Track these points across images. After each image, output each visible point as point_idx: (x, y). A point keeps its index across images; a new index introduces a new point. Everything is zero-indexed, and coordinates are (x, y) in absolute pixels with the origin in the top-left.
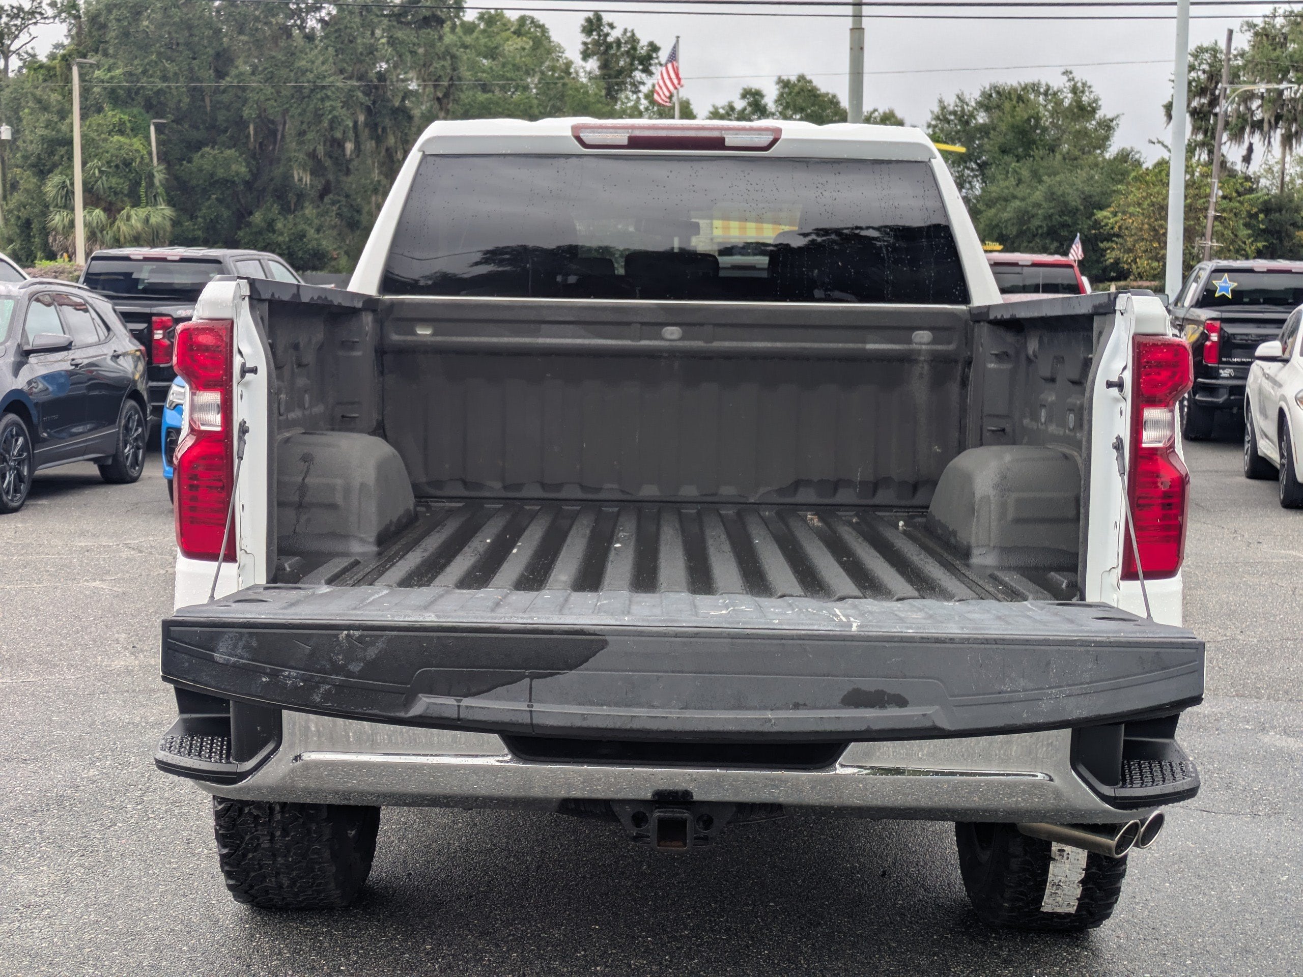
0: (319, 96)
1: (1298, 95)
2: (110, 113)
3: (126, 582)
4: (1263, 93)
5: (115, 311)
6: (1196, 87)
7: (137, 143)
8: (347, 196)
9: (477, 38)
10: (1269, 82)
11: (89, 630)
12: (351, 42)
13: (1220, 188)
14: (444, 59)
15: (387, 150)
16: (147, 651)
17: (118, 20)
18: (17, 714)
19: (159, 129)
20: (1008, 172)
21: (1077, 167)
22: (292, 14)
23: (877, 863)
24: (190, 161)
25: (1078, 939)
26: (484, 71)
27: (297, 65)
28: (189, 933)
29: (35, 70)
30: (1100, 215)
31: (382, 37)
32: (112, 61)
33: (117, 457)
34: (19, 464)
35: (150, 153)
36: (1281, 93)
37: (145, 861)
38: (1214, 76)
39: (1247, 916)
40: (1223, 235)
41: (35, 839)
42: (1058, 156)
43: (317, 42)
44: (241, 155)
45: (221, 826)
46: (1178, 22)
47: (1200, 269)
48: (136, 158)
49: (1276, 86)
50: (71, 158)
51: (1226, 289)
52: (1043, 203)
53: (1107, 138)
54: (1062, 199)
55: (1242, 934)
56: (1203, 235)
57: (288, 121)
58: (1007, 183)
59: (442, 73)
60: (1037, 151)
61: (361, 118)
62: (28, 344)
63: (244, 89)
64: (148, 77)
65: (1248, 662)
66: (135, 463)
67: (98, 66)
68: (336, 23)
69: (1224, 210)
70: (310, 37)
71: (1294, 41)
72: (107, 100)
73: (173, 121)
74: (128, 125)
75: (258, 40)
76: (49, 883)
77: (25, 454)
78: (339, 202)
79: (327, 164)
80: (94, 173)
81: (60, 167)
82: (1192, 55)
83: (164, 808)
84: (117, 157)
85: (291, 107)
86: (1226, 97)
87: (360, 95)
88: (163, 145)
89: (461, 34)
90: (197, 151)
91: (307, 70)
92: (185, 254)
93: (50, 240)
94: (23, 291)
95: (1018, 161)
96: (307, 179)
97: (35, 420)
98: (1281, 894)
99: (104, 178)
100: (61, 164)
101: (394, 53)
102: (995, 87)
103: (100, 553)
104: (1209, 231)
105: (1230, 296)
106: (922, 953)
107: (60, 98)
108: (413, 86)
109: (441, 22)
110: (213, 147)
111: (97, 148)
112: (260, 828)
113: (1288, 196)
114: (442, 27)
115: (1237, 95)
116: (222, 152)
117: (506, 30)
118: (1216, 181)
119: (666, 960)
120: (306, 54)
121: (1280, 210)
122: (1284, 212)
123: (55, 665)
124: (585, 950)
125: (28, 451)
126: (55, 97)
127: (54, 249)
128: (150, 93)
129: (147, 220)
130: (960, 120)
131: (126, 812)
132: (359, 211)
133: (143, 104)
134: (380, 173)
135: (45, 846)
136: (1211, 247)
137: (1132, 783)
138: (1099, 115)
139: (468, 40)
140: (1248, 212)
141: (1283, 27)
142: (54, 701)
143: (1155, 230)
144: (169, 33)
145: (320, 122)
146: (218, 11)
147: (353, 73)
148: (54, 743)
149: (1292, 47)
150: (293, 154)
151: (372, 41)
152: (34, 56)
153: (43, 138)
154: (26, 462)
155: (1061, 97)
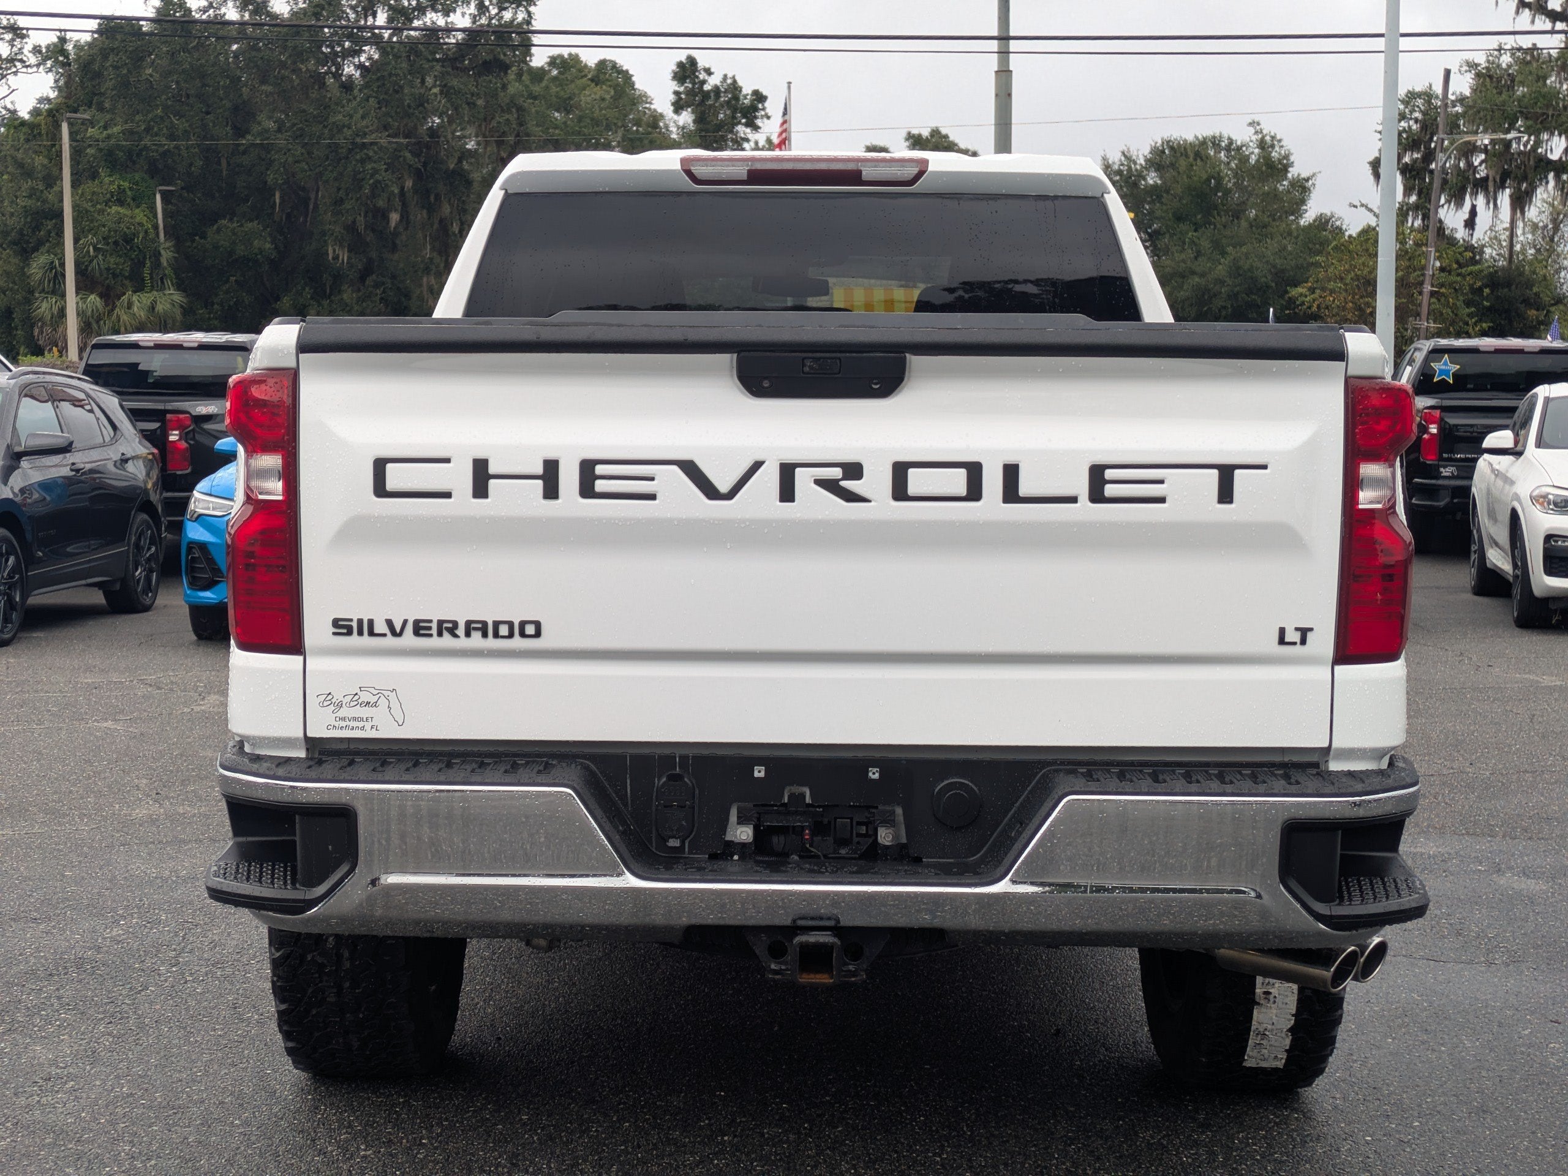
0: (358, 157)
1: (1529, 147)
2: (107, 180)
3: (144, 722)
4: (1486, 146)
5: (122, 407)
6: (1407, 138)
7: (140, 215)
8: (394, 277)
9: (547, 87)
10: (1494, 131)
11: (102, 776)
12: (397, 92)
13: (1439, 258)
14: (509, 111)
15: (441, 221)
16: (173, 798)
17: (116, 68)
18: (22, 869)
19: (166, 199)
20: (1184, 243)
21: (1266, 236)
22: (325, 60)
23: (1049, 1021)
24: (203, 236)
25: (1286, 1100)
26: (556, 128)
27: (331, 120)
28: (241, 1105)
29: (15, 128)
30: (1294, 292)
31: (434, 86)
32: (108, 116)
33: (126, 581)
34: (9, 588)
35: (156, 227)
36: (1508, 144)
37: (185, 1028)
38: (1428, 126)
39: (1484, 1073)
40: (1442, 314)
41: (52, 1005)
42: (1244, 224)
43: (356, 92)
44: (265, 229)
45: (279, 977)
46: (1386, 57)
47: (1416, 349)
48: (139, 233)
49: (1503, 136)
50: (60, 233)
51: (1446, 372)
52: (1227, 279)
53: (1303, 202)
54: (1249, 274)
55: (1478, 1092)
56: (1418, 314)
57: (321, 188)
58: (1183, 256)
59: (506, 129)
60: (1218, 218)
61: (409, 184)
62: (20, 445)
63: (267, 148)
64: (152, 136)
65: (1478, 797)
66: (148, 588)
67: (92, 123)
68: (378, 70)
69: (1442, 285)
70: (348, 86)
71: (1522, 83)
72: (103, 163)
73: (182, 188)
74: (129, 193)
75: (285, 91)
76: (71, 1053)
77: (17, 576)
78: (383, 283)
79: (368, 239)
80: (88, 252)
81: (48, 244)
82: (1403, 101)
83: (204, 970)
84: (116, 231)
85: (326, 170)
86: (1444, 150)
87: (408, 155)
88: (171, 217)
89: (528, 83)
90: (214, 225)
91: (344, 126)
92: (204, 340)
93: (36, 332)
94: (12, 382)
95: (1196, 230)
96: (344, 256)
97: (29, 536)
98: (1523, 1049)
99: (100, 257)
100: (48, 240)
101: (449, 105)
102: (1168, 142)
103: (111, 690)
104: (1425, 310)
105: (1451, 382)
106: (1105, 1118)
107: (46, 161)
108: (471, 145)
109: (505, 67)
110: (231, 220)
111: (92, 221)
112: (325, 978)
113: (1518, 268)
114: (506, 73)
115: (1455, 149)
116: (242, 225)
117: (582, 77)
118: (1433, 249)
119: (805, 1128)
120: (343, 107)
121: (1508, 285)
122: (1513, 287)
123: (65, 815)
124: (709, 1119)
125: (21, 574)
126: (40, 161)
127: (41, 342)
128: (155, 154)
129: (152, 308)
130: (1126, 182)
131: (159, 975)
132: (408, 296)
133: (146, 168)
134: (433, 249)
135: (65, 1013)
136: (1427, 328)
137: (1350, 900)
138: (1293, 172)
139: (536, 89)
140: (1471, 286)
141: (1509, 66)
142: (65, 855)
143: (1360, 309)
144: (177, 83)
145: (361, 188)
146: (236, 57)
147: (398, 128)
148: (68, 900)
149: (1521, 91)
150: (327, 227)
151: (422, 91)
152: (14, 112)
153: (26, 210)
154: (18, 585)
155: (1247, 153)
